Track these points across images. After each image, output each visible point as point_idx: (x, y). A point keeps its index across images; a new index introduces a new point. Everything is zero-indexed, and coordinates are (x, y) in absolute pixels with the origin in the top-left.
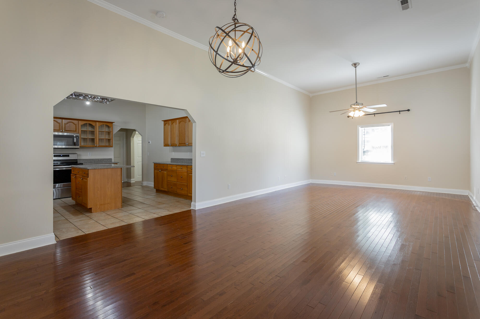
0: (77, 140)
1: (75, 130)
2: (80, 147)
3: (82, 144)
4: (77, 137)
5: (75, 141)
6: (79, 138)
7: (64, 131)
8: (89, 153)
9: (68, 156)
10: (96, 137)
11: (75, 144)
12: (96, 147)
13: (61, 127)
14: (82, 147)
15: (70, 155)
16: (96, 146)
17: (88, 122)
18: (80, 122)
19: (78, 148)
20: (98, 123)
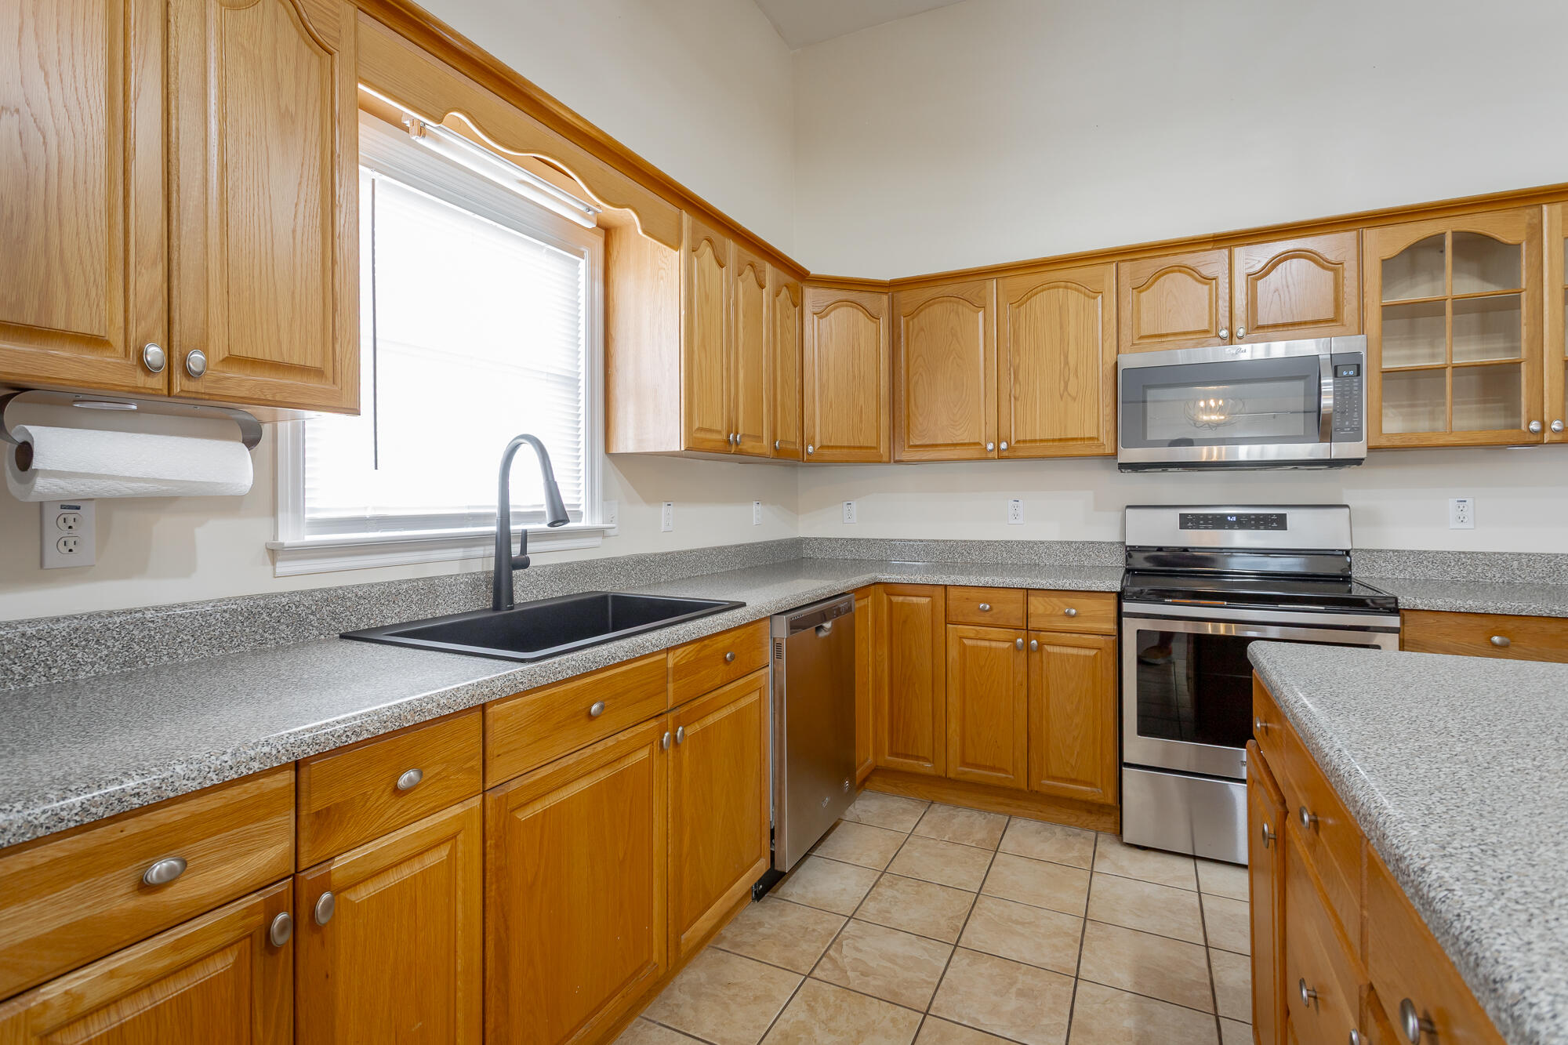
0: (1348, 399)
1: (1331, 316)
2: (1370, 449)
3: (1394, 425)
4: (1347, 366)
5: (1327, 402)
6: (1359, 373)
7: (1241, 332)
8: (1452, 503)
9: (1280, 523)
10: (1531, 350)
11: (1324, 428)
12: (1535, 442)
13: (1223, 305)
14: (1385, 452)
15: (1292, 516)
16: (1534, 438)
17: (1447, 227)
18: (1372, 235)
19: (1358, 462)
20: (1558, 207)
